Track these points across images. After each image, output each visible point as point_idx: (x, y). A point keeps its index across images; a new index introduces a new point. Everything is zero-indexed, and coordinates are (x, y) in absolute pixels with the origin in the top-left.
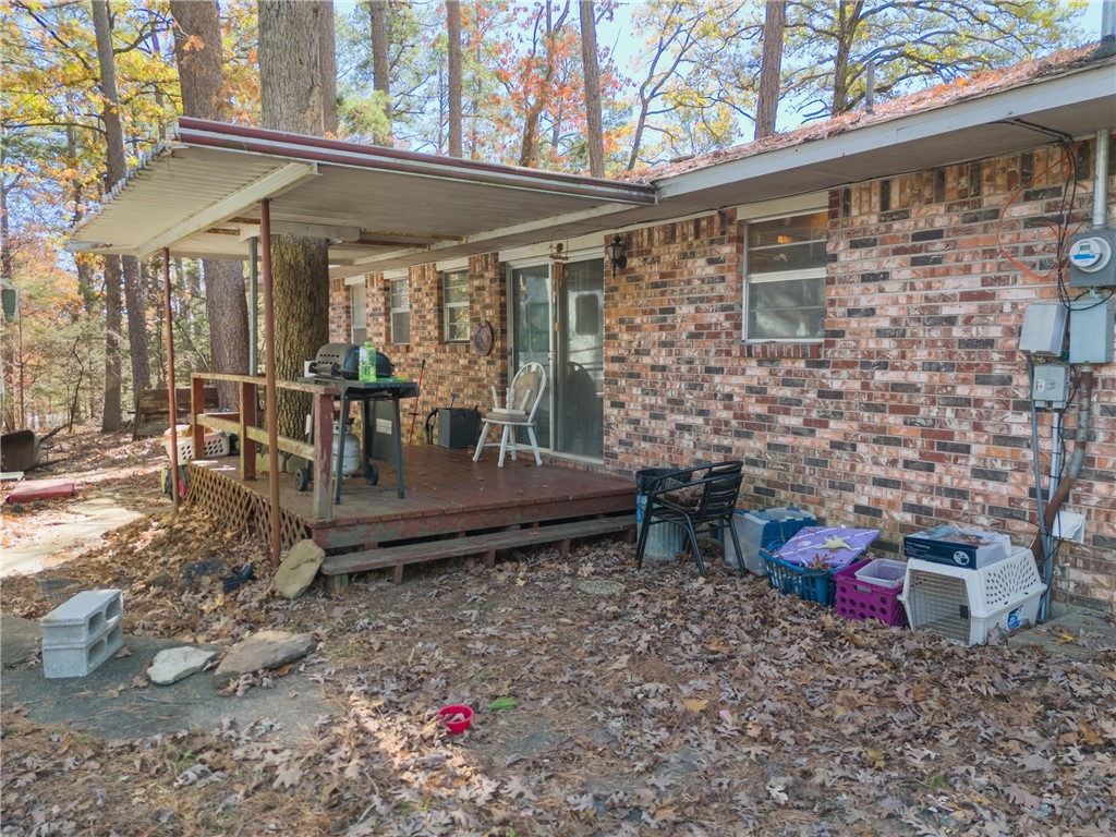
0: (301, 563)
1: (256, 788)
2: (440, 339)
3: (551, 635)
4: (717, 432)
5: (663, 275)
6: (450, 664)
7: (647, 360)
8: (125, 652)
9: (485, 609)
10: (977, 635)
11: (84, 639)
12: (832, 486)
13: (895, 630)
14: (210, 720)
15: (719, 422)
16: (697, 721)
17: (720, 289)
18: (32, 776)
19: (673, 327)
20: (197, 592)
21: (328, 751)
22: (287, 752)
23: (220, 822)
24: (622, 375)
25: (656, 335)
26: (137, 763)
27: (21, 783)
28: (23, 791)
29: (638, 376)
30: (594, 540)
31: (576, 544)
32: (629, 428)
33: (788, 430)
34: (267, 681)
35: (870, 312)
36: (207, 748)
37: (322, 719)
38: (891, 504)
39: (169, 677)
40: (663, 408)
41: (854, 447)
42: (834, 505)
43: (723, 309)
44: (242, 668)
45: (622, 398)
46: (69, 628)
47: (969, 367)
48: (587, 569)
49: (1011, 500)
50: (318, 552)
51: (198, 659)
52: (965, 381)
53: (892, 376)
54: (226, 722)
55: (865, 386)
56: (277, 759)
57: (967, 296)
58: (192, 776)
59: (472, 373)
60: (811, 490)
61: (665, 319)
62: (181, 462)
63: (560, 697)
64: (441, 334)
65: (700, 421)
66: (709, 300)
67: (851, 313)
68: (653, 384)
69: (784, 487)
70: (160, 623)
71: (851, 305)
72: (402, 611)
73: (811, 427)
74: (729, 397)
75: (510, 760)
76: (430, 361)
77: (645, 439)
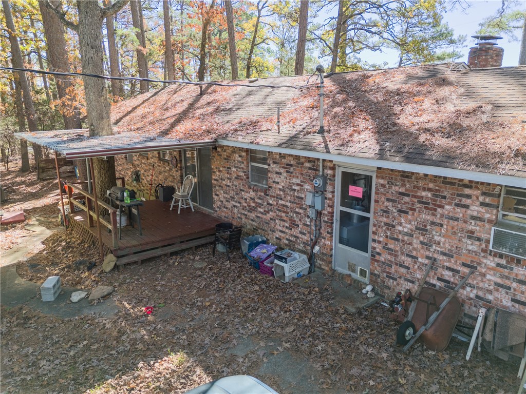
0: (109, 262)
1: (101, 329)
2: (159, 157)
3: (180, 284)
4: (243, 209)
5: (227, 156)
6: (150, 294)
7: (224, 182)
8: (63, 293)
9: (163, 274)
10: (287, 280)
11: (52, 292)
12: (271, 230)
13: (271, 278)
14: (89, 312)
15: (244, 206)
16: (207, 308)
17: (242, 166)
18: (49, 328)
19: (231, 174)
20: (79, 270)
21: (118, 319)
22: (108, 320)
23: (94, 337)
24: (218, 185)
25: (226, 175)
26: (73, 324)
27: (47, 330)
28: (48, 331)
29: (222, 187)
30: (203, 246)
31: (197, 247)
32: (220, 203)
33: (260, 212)
34: (102, 301)
35: (278, 183)
36: (89, 320)
37: (116, 311)
38: (283, 238)
39: (76, 301)
40: (229, 199)
41: (275, 220)
42: (271, 236)
43: (244, 172)
44: (95, 297)
45: (218, 193)
46: (48, 289)
47: (298, 204)
48: (197, 258)
49: (307, 241)
50: (115, 259)
51: (83, 295)
52: (298, 207)
53: (283, 202)
54: (93, 313)
55: (277, 204)
56: (106, 322)
57: (298, 185)
58: (86, 327)
59: (171, 173)
60: (266, 231)
61: (228, 171)
62: (66, 213)
63: (176, 303)
64: (159, 156)
65: (239, 205)
66: (240, 168)
67: (274, 182)
68: (226, 190)
69: (260, 229)
70: (70, 282)
71: (274, 180)
72: (140, 276)
73: (266, 212)
74: (246, 199)
75: (160, 320)
76: (156, 165)
77: (225, 207)
